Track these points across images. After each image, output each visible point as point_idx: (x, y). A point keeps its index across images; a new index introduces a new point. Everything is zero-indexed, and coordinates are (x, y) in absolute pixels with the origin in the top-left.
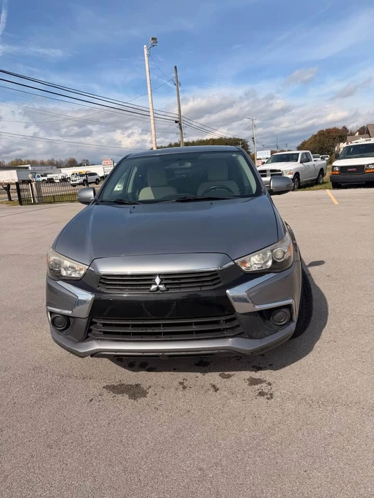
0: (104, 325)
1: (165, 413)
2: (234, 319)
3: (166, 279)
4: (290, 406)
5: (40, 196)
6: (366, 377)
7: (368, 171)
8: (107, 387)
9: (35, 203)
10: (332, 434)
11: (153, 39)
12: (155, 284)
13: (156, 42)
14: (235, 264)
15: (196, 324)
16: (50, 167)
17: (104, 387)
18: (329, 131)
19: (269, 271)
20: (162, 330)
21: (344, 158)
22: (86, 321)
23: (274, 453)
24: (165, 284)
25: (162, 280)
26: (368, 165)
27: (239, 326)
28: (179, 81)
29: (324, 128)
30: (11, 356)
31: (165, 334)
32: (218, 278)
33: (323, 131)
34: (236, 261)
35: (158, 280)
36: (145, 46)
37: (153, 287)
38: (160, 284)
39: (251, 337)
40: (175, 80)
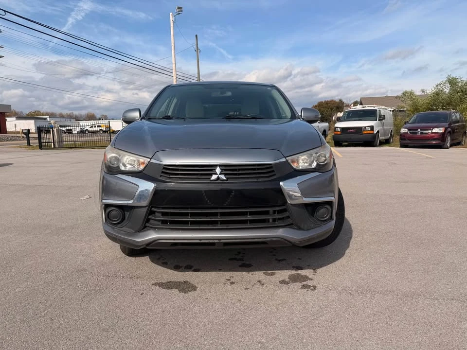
0: (164, 214)
1: (217, 303)
2: (285, 210)
3: (225, 170)
4: (333, 295)
5: (61, 141)
6: (394, 274)
7: (365, 132)
8: (155, 284)
9: (55, 148)
10: (374, 314)
11: (179, 8)
12: (216, 174)
13: (182, 11)
14: (287, 161)
15: (252, 213)
16: (69, 119)
17: (153, 284)
18: (327, 103)
19: (314, 170)
20: (219, 218)
21: (345, 120)
22: (145, 210)
23: (326, 328)
24: (225, 175)
25: (222, 170)
26: (365, 127)
27: (289, 217)
28: (199, 48)
29: (323, 101)
30: (51, 262)
31: (223, 222)
32: (273, 171)
33: (322, 102)
34: (287, 158)
35: (218, 170)
36: (171, 13)
37: (214, 177)
38: (220, 174)
39: (299, 229)
40: (195, 47)
